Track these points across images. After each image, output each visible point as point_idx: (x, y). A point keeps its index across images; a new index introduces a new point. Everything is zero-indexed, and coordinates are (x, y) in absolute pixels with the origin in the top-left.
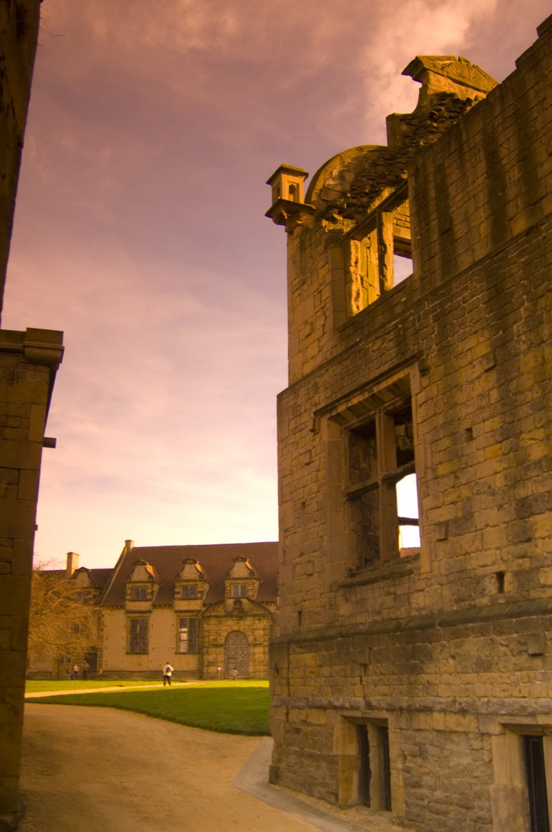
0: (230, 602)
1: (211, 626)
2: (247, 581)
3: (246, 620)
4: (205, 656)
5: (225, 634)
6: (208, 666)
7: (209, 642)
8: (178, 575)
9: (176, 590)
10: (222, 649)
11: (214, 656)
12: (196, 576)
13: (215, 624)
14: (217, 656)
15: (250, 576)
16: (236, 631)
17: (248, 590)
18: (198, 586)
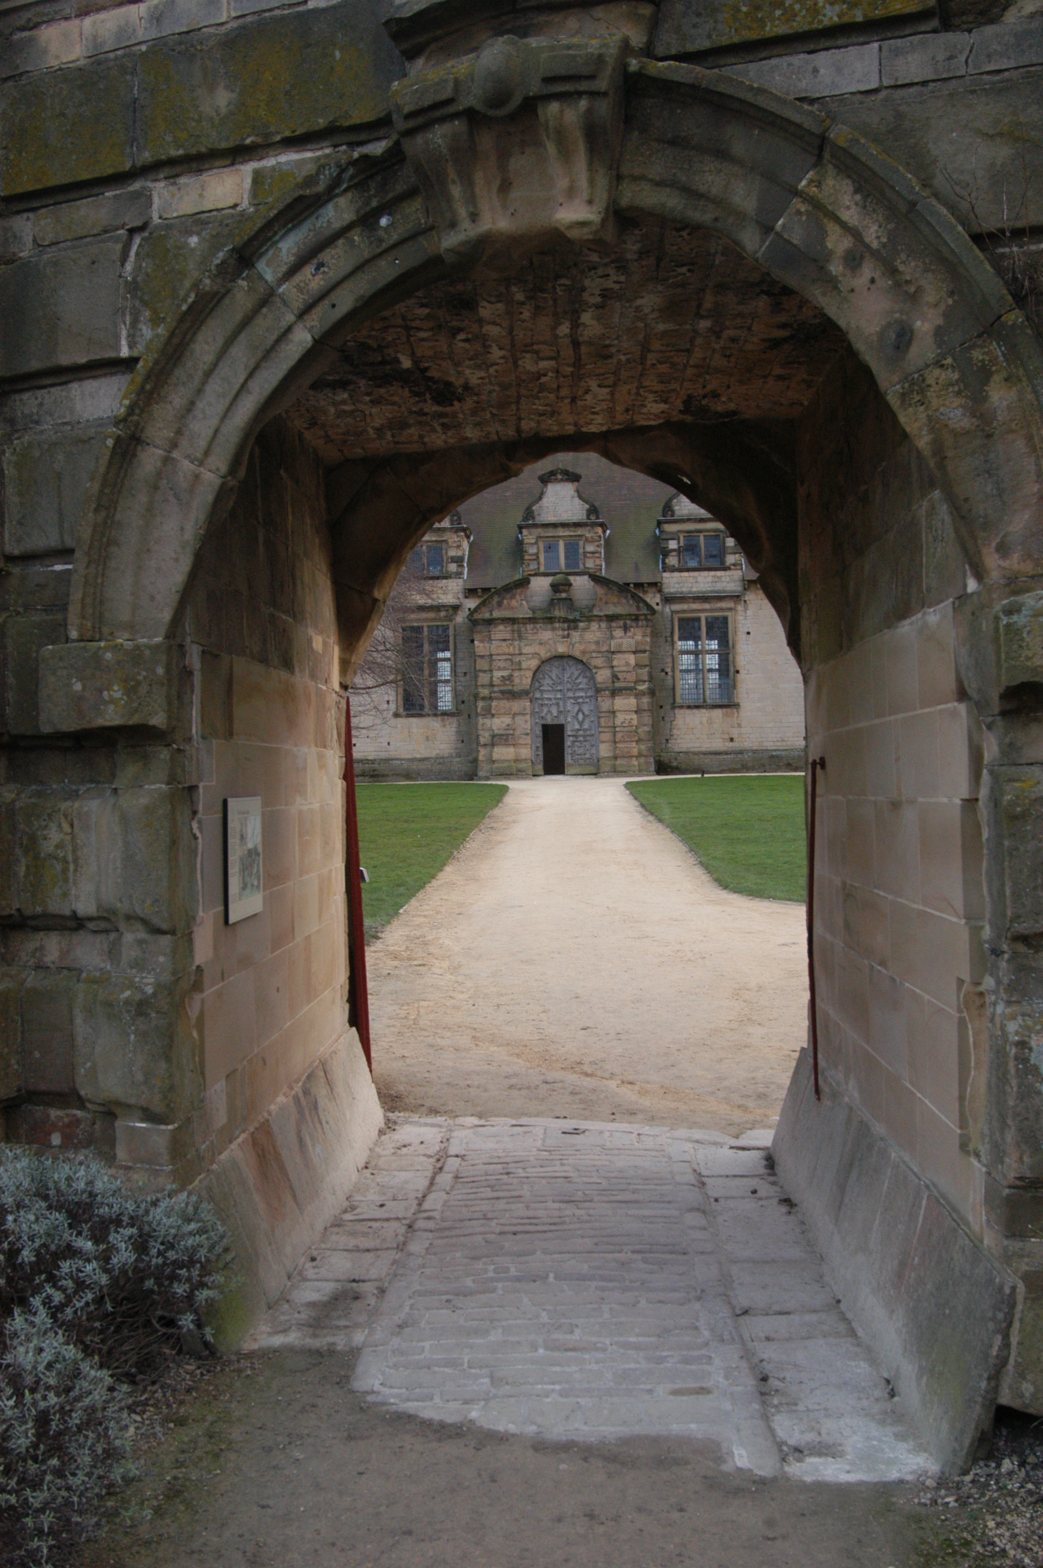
0: (541, 584)
1: (494, 645)
2: (579, 532)
3: (588, 628)
4: (481, 721)
5: (534, 663)
6: (493, 745)
7: (491, 685)
10: (527, 703)
11: (507, 720)
13: (504, 640)
14: (513, 718)
15: (588, 518)
16: (561, 657)
17: (585, 553)
18: (451, 545)
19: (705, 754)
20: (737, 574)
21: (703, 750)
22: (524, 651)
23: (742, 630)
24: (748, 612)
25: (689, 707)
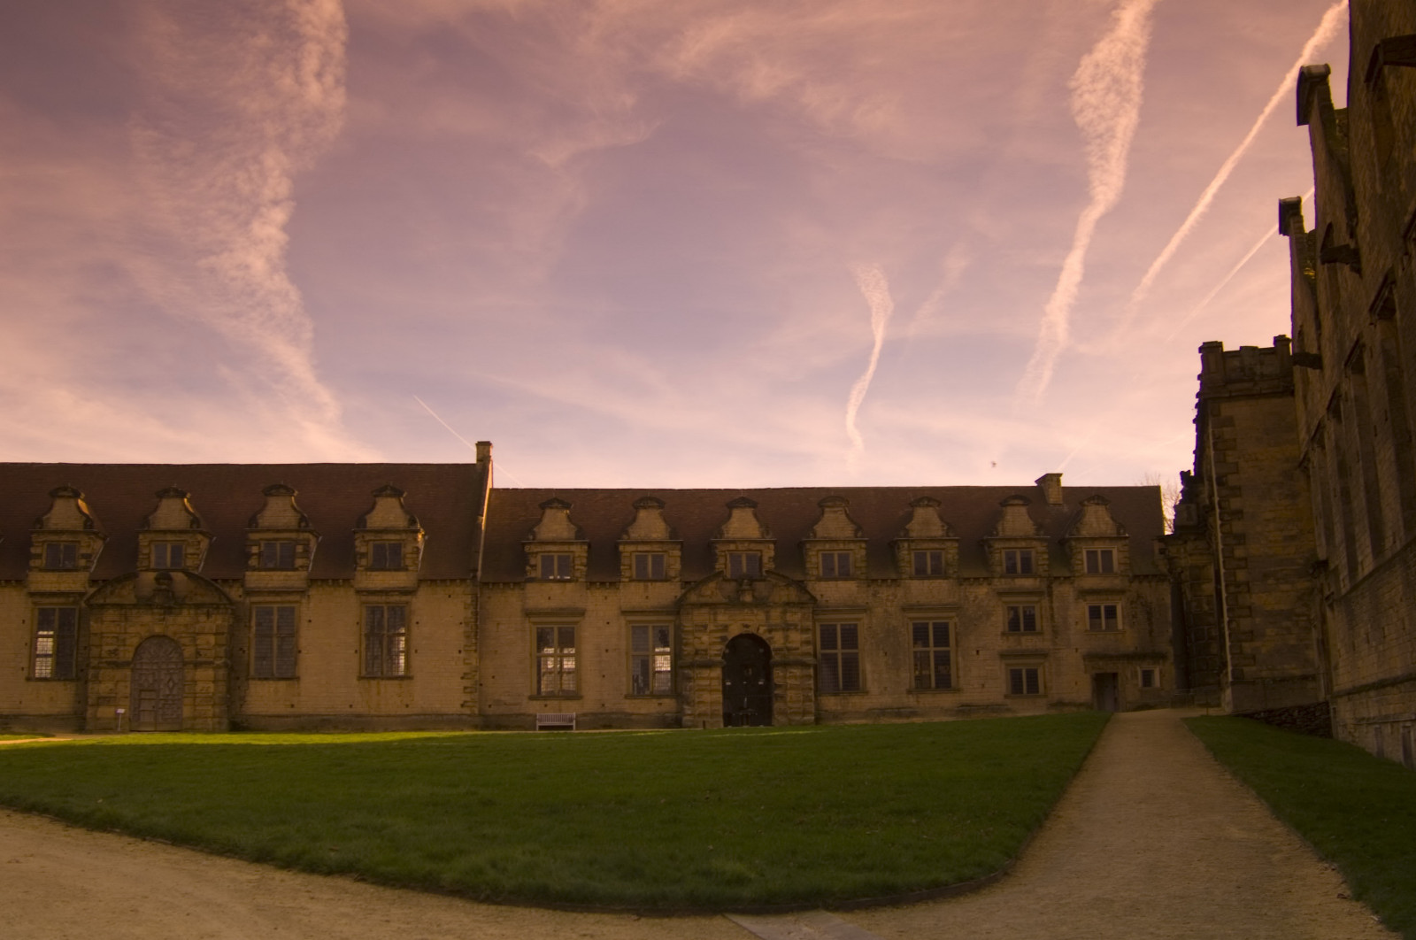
0: (149, 578)
1: (105, 626)
2: (184, 537)
3: (180, 614)
4: (90, 685)
5: (136, 641)
6: (98, 705)
7: (100, 657)
8: (39, 521)
9: (33, 550)
10: (128, 672)
11: (111, 685)
12: (77, 524)
13: (114, 621)
14: (116, 685)
15: (191, 527)
16: (158, 636)
17: (186, 554)
18: (82, 544)
19: (270, 716)
20: (303, 574)
21: (269, 713)
22: (129, 631)
23: (305, 618)
24: (311, 604)
25: (260, 679)
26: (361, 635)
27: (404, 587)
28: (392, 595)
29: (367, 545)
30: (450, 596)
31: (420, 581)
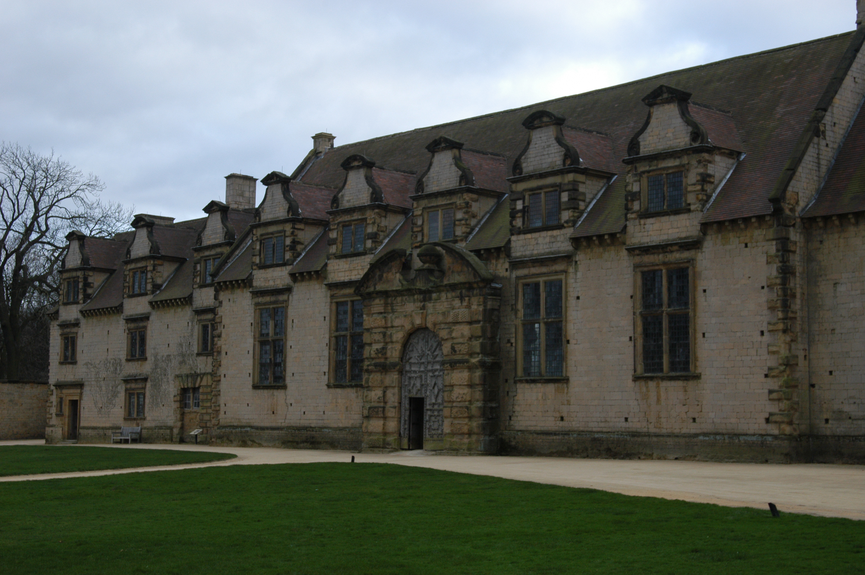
1: (374, 319)
2: (454, 198)
3: (439, 298)
4: (365, 392)
7: (370, 358)
8: (337, 199)
9: (331, 235)
10: (396, 376)
11: (380, 392)
12: (365, 198)
15: (460, 184)
16: (422, 329)
18: (368, 222)
19: (538, 434)
20: (569, 232)
21: (538, 428)
22: (395, 324)
23: (572, 294)
24: (578, 273)
25: (527, 381)
26: (634, 314)
27: (685, 238)
28: (672, 252)
29: (639, 181)
30: (746, 246)
31: (705, 226)
